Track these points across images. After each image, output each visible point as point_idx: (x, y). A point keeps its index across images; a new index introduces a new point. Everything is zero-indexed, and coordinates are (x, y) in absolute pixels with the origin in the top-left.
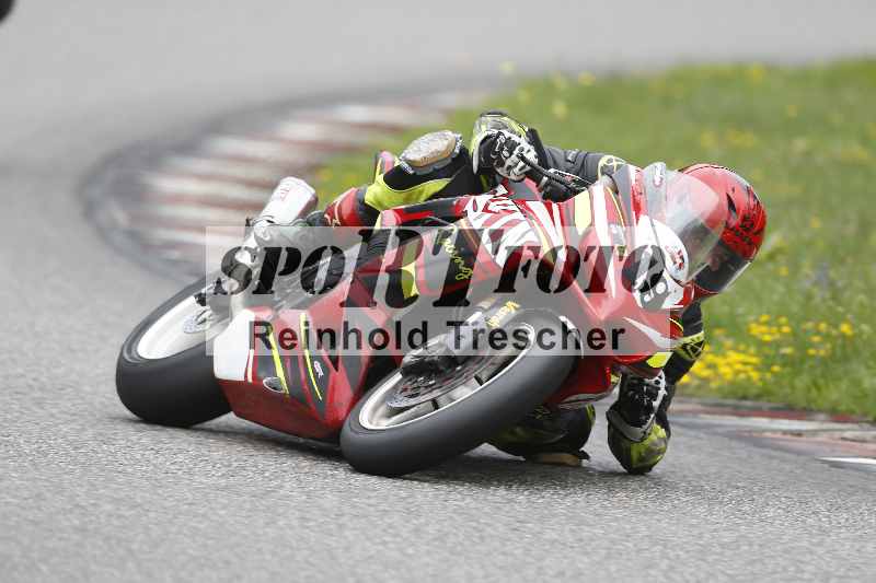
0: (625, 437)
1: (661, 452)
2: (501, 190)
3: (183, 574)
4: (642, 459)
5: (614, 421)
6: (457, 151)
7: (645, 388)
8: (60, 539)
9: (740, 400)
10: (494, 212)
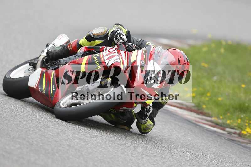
0: (140, 122)
2: (116, 47)
4: (144, 130)
5: (137, 117)
6: (107, 33)
7: (146, 109)
8: (63, 147)
10: (110, 52)
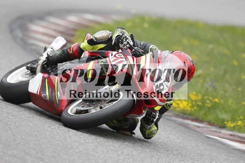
0: (145, 128)
1: (155, 134)
3: (23, 137)
5: (142, 123)
7: (152, 115)
9: (184, 115)
10: (117, 57)
